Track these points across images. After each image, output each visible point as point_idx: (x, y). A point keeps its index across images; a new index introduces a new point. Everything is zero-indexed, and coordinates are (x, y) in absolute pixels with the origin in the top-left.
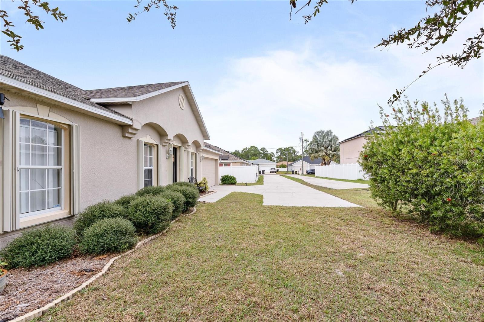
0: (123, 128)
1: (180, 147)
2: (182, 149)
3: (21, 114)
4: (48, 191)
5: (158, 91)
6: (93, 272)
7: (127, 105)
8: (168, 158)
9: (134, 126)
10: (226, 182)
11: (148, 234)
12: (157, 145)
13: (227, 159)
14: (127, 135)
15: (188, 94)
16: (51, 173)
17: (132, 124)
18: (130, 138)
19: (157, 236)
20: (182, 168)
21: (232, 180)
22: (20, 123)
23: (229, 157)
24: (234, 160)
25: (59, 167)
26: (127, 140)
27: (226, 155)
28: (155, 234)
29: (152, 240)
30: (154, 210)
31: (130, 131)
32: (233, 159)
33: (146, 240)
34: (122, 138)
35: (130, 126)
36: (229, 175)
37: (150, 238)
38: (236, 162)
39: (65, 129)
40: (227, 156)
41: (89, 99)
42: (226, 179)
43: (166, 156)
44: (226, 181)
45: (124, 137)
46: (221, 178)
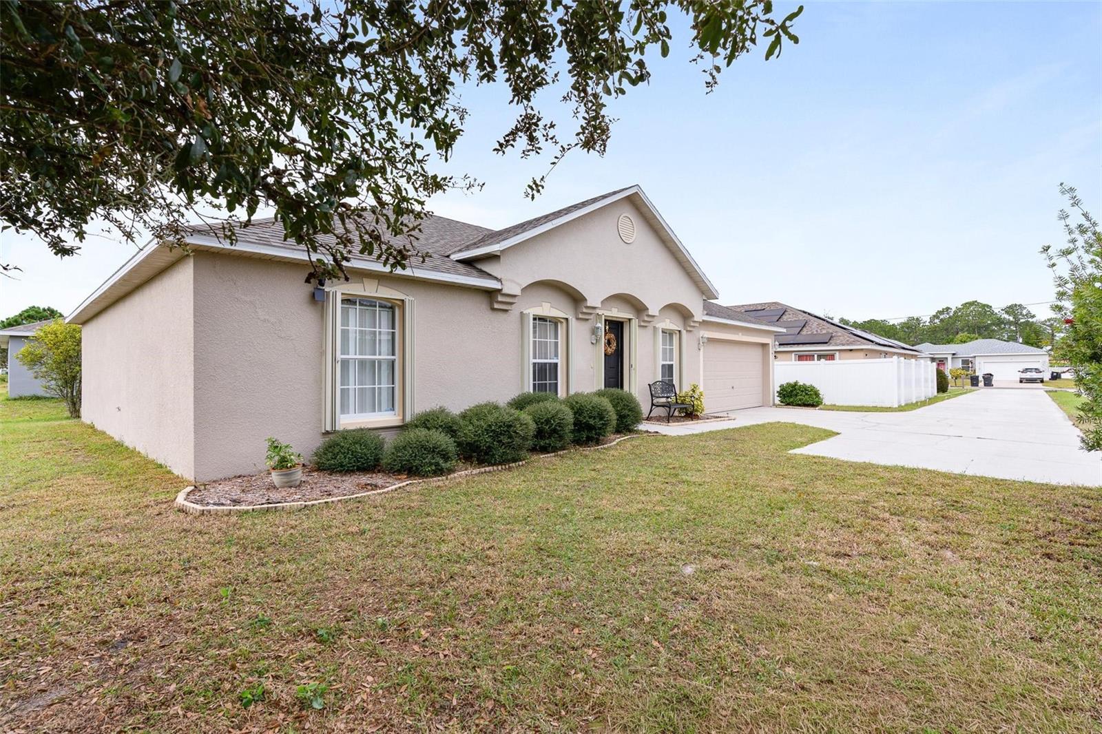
0: (490, 295)
1: (630, 320)
2: (635, 323)
3: (342, 294)
4: (380, 389)
5: (550, 223)
6: (376, 487)
7: (492, 258)
8: (594, 342)
9: (505, 291)
10: (792, 400)
11: (481, 462)
12: (567, 319)
13: (826, 343)
14: (496, 306)
15: (644, 210)
16: (384, 367)
17: (500, 288)
18: (506, 311)
19: (495, 468)
20: (633, 362)
21: (806, 394)
22: (342, 303)
23: (832, 337)
24: (843, 345)
25: (393, 357)
26: (501, 316)
27: (824, 332)
28: (493, 465)
29: (485, 472)
30: (490, 426)
31: (500, 298)
32: (844, 342)
33: (476, 471)
34: (490, 312)
35: (499, 291)
36: (801, 383)
37: (483, 470)
38: (851, 350)
39: (399, 306)
40: (828, 333)
41: (448, 256)
42: (792, 391)
43: (591, 339)
44: (791, 397)
45: (493, 309)
46: (779, 389)
